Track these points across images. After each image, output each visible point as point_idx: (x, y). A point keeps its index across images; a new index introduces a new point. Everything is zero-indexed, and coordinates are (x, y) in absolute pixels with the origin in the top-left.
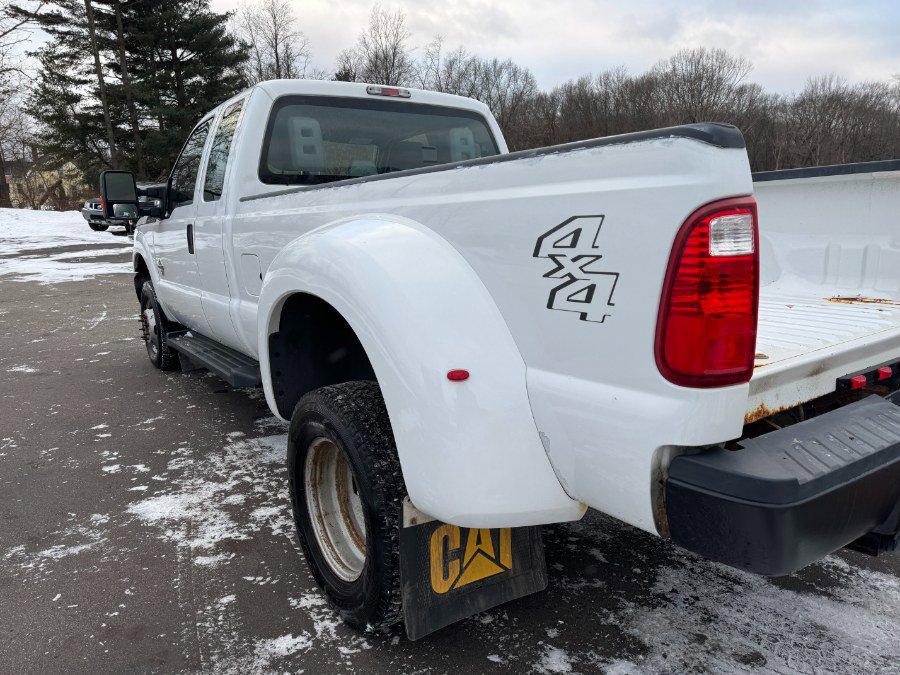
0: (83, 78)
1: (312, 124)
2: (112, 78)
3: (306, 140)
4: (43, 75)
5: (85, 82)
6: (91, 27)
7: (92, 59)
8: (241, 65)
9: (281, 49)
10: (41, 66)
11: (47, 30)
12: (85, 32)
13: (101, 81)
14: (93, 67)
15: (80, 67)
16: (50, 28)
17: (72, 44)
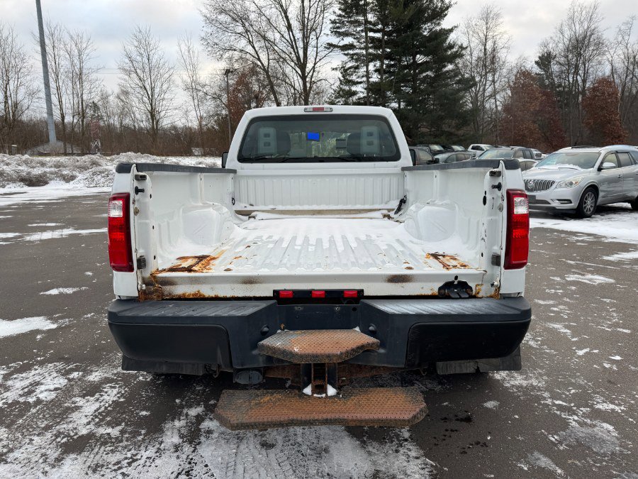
0: (359, 80)
1: (271, 131)
2: (375, 78)
3: (267, 140)
4: (340, 81)
5: (361, 83)
6: (366, 48)
7: (365, 69)
8: (458, 60)
9: (489, 45)
10: (340, 76)
11: (345, 54)
12: (364, 52)
13: (368, 81)
14: (365, 73)
15: (359, 74)
16: (346, 52)
17: (357, 60)
